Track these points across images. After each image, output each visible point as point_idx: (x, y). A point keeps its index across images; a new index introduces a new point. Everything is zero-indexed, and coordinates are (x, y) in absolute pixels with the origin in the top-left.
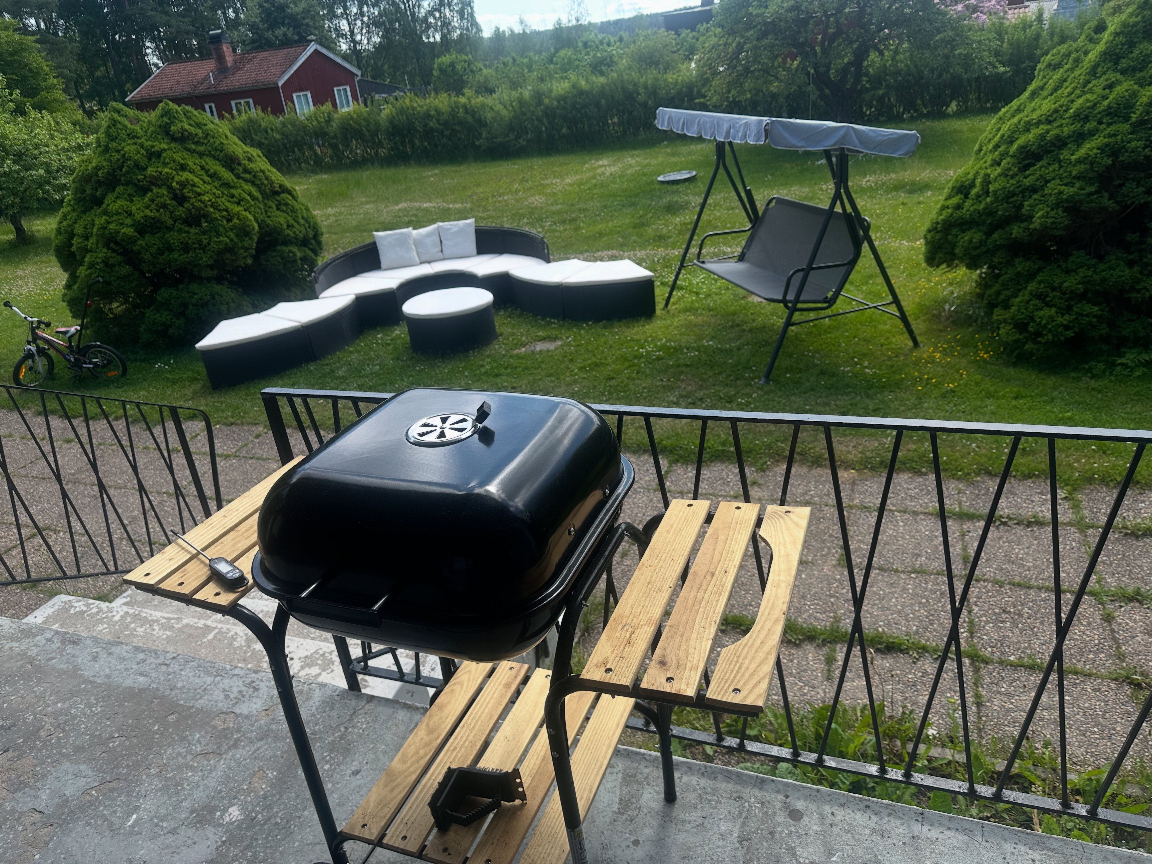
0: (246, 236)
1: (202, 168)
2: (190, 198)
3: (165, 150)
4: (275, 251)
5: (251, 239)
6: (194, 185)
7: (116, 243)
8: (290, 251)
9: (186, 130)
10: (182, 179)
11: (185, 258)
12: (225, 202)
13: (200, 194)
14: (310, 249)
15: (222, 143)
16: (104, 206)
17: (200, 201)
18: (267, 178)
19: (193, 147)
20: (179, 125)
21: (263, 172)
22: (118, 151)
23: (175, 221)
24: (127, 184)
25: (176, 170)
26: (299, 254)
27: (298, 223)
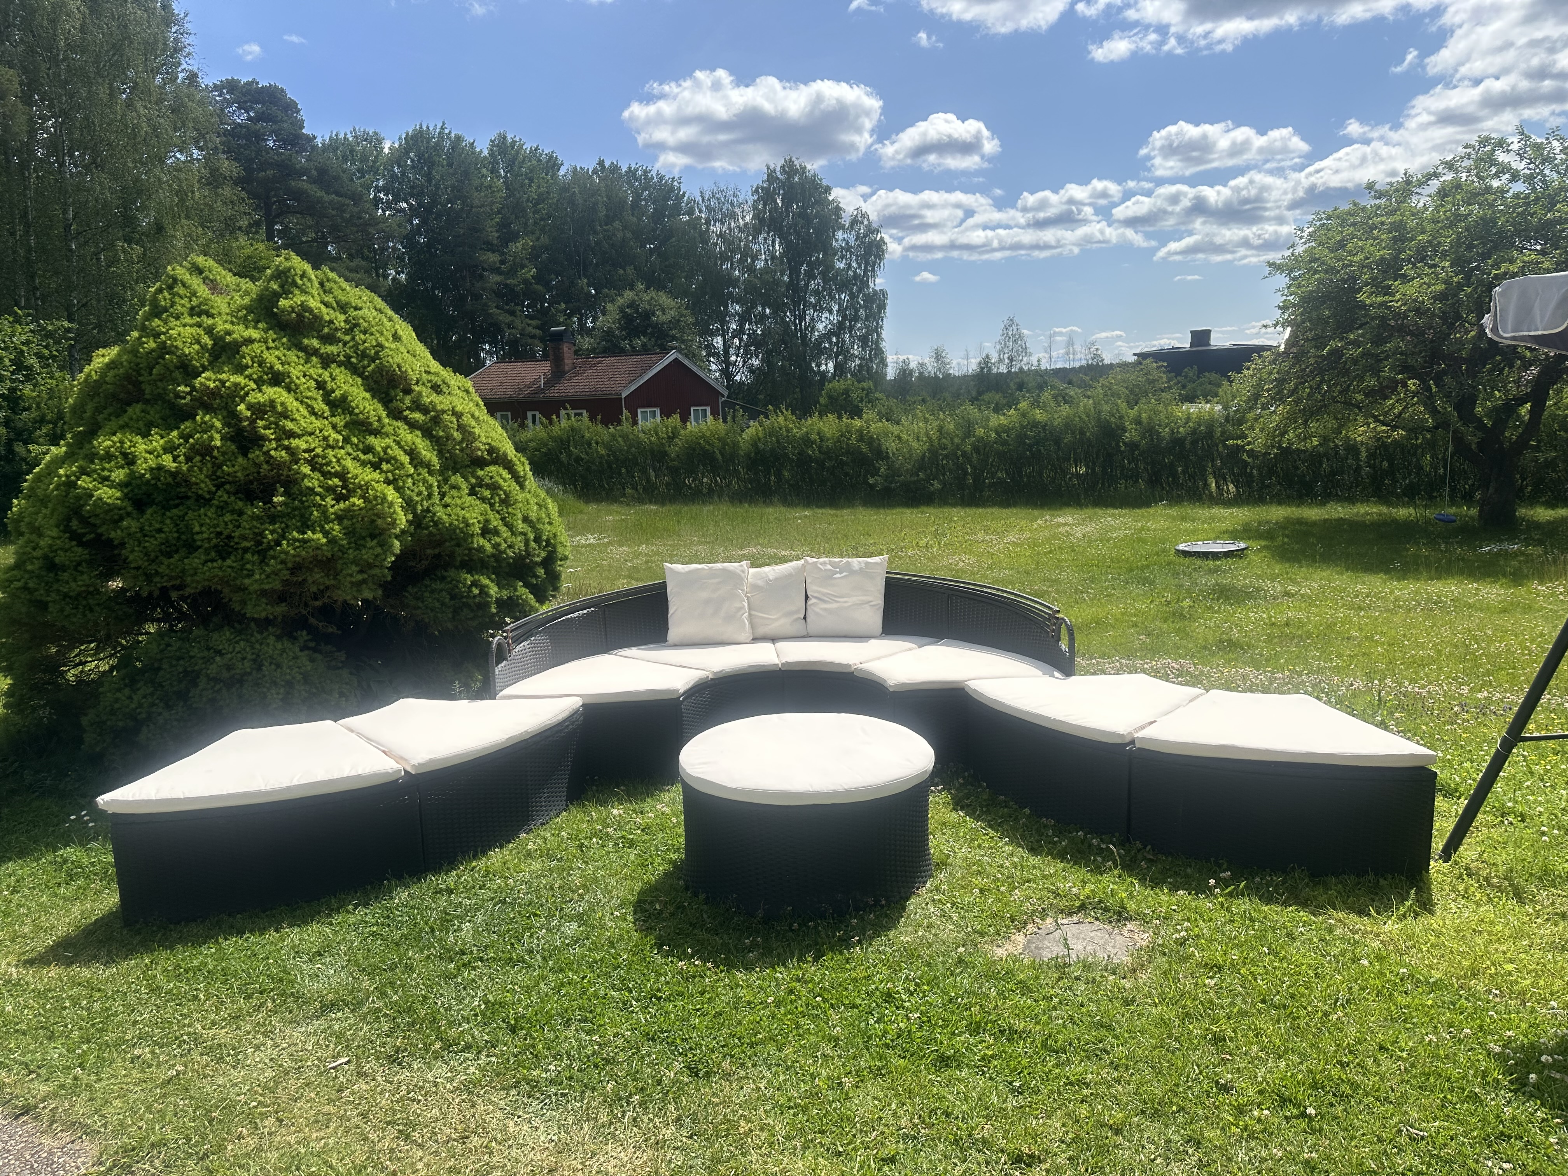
0: (373, 536)
1: (320, 385)
2: (264, 438)
3: (249, 341)
4: (443, 578)
5: (385, 545)
6: (284, 415)
8: (475, 584)
9: (310, 311)
10: (265, 400)
11: (216, 568)
12: (343, 460)
13: (291, 435)
14: (527, 585)
15: (380, 346)
17: (287, 448)
18: (461, 428)
19: (315, 343)
20: (298, 298)
21: (458, 415)
22: (157, 335)
23: (219, 487)
25: (257, 380)
26: (495, 593)
27: (510, 527)
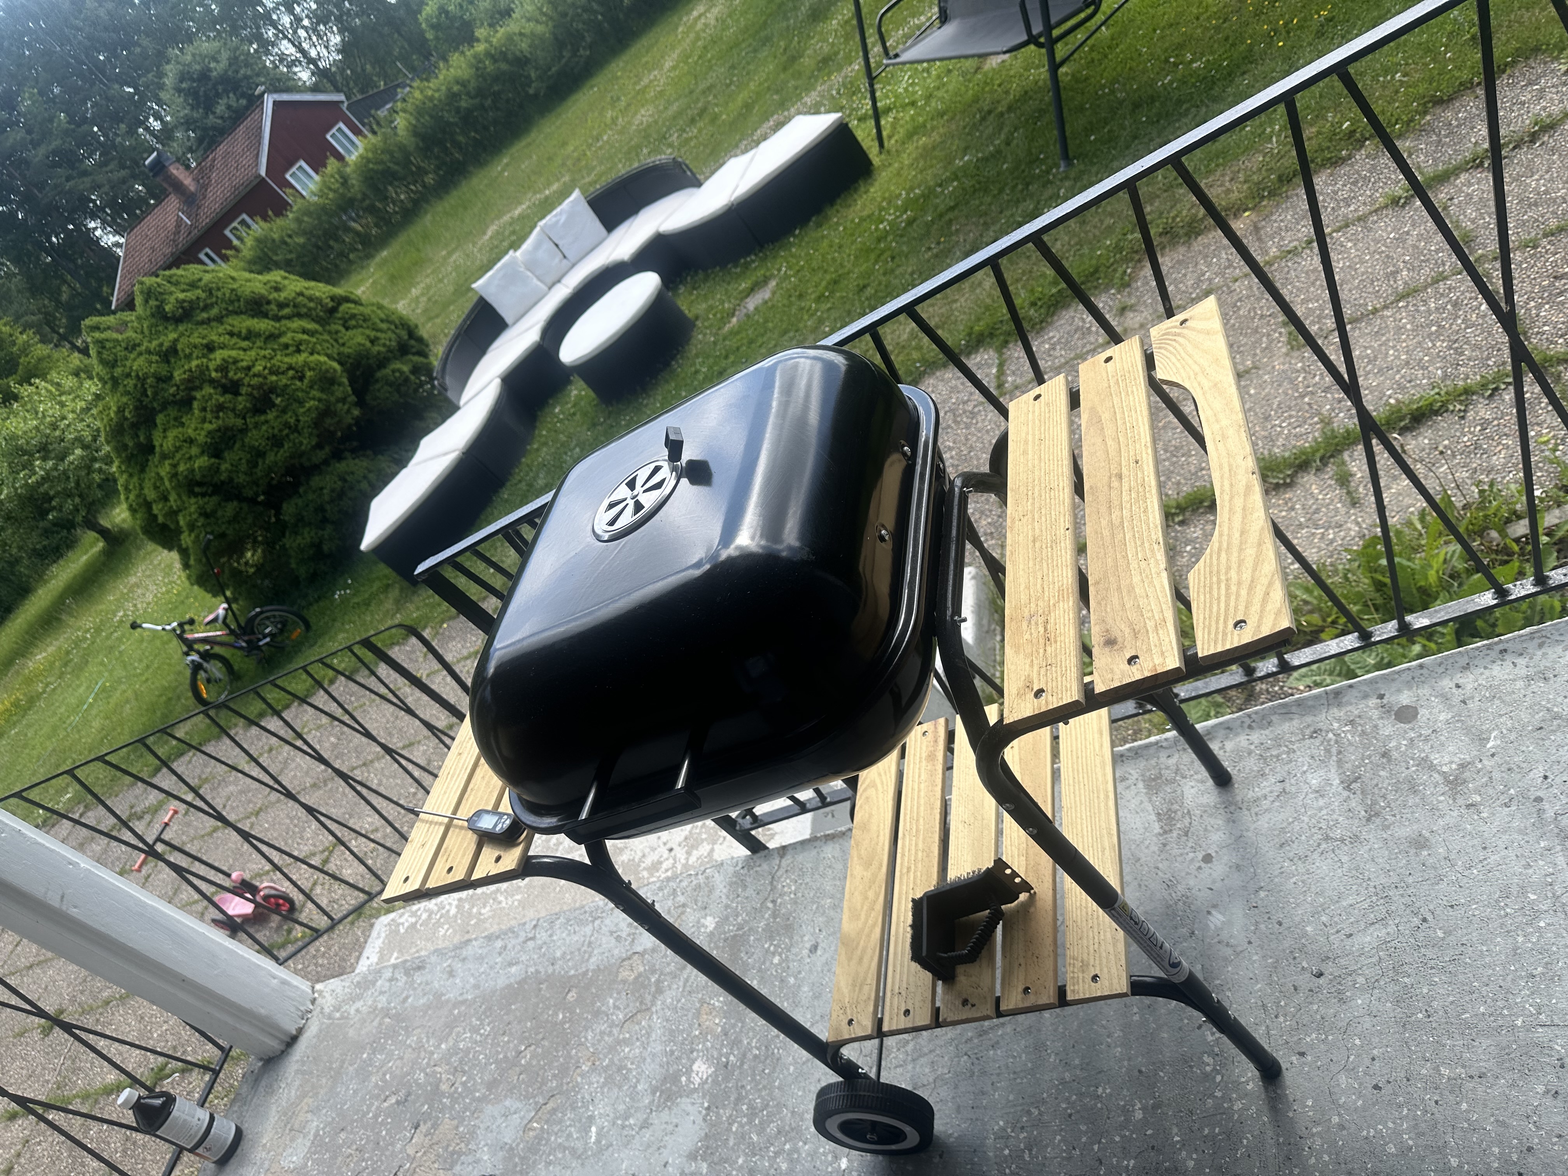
0: (332, 384)
1: (231, 334)
2: (241, 380)
3: (176, 341)
4: (377, 381)
5: (340, 384)
6: (236, 361)
7: (200, 484)
8: (393, 371)
9: (184, 301)
10: (219, 362)
11: (282, 454)
12: (283, 360)
13: (249, 368)
14: (414, 354)
15: (233, 290)
16: (157, 449)
17: (255, 375)
18: (310, 299)
19: (205, 315)
20: (172, 299)
21: (301, 294)
22: (128, 375)
23: (244, 418)
24: (164, 407)
25: (204, 356)
26: (406, 369)
27: (381, 331)
